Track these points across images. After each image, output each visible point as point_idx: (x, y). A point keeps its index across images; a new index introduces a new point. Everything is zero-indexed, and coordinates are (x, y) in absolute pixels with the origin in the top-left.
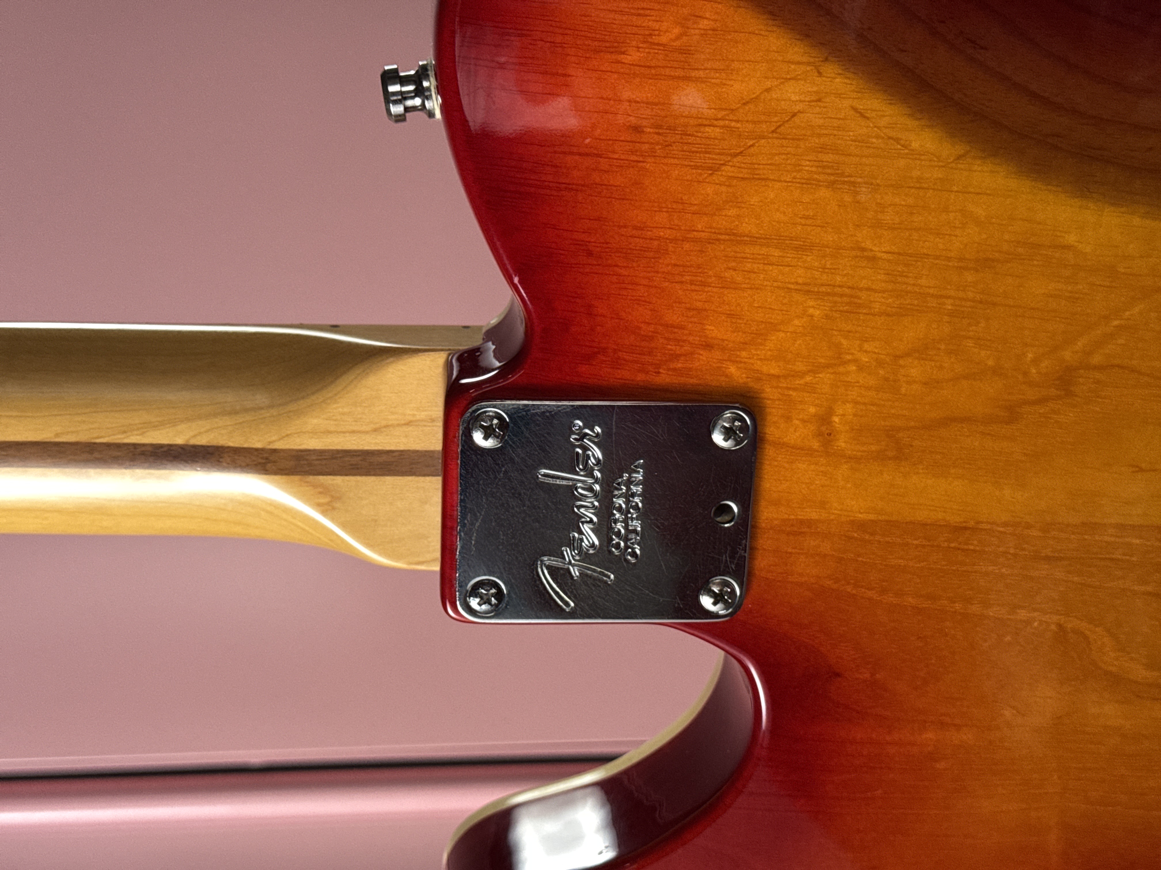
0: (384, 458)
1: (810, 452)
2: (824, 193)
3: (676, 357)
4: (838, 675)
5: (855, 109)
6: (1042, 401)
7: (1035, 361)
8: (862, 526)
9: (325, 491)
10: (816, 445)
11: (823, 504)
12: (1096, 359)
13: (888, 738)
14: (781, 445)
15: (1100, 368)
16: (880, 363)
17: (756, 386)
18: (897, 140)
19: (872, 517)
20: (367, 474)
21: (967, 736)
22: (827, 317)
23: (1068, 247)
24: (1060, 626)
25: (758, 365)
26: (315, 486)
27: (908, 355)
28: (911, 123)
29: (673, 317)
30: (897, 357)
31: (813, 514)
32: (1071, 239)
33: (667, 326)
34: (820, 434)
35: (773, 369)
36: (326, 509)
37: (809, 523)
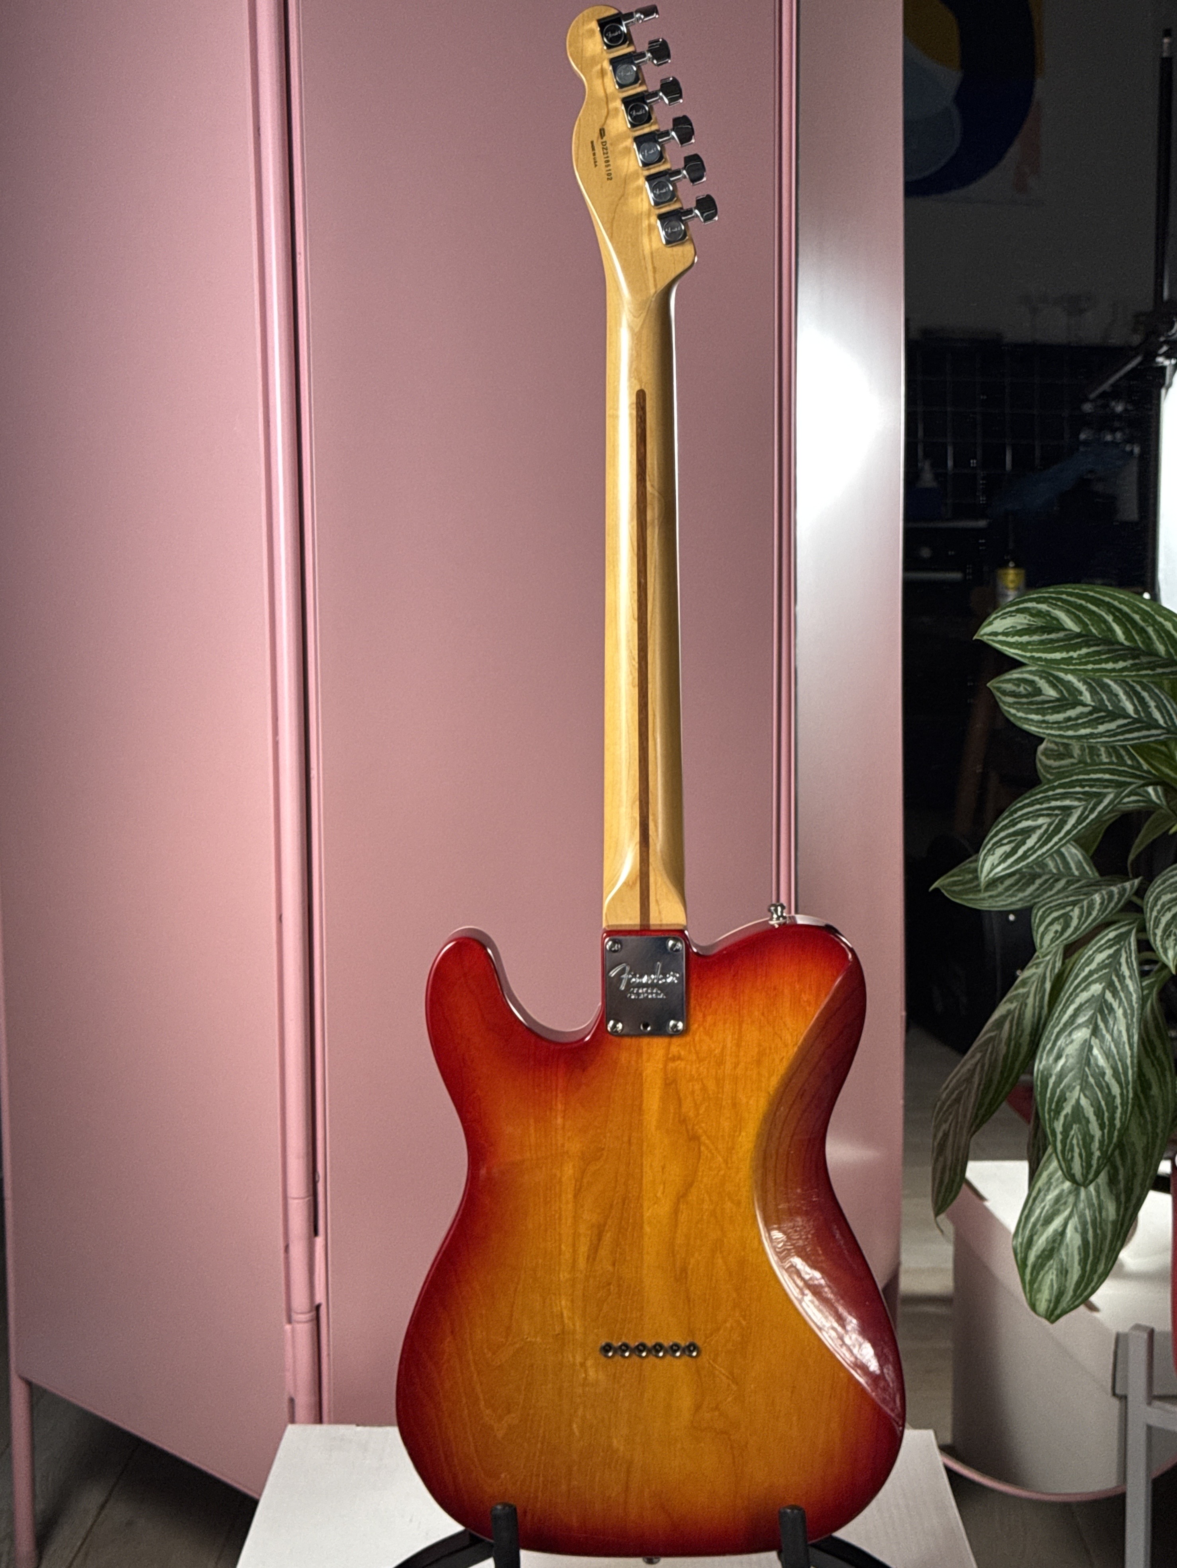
0: (646, 904)
1: (667, 1054)
2: (756, 1050)
3: (700, 1006)
4: (584, 1070)
5: (783, 1058)
6: (687, 1131)
7: (701, 1128)
8: (641, 1074)
9: (634, 883)
10: (670, 1056)
11: (648, 1060)
12: (702, 1148)
13: (559, 1092)
14: (670, 1044)
15: (699, 1149)
16: (699, 1075)
17: (691, 1033)
18: (774, 1072)
19: (644, 1078)
20: (641, 898)
21: (560, 1121)
22: (715, 1056)
23: (740, 1132)
24: (603, 1149)
25: (698, 1034)
26: (636, 880)
27: (702, 1083)
28: (779, 1077)
29: (714, 1003)
30: (702, 1080)
31: (645, 1057)
32: (743, 1134)
33: (711, 1002)
34: (674, 1056)
35: (697, 1038)
36: (626, 884)
37: (642, 1056)
